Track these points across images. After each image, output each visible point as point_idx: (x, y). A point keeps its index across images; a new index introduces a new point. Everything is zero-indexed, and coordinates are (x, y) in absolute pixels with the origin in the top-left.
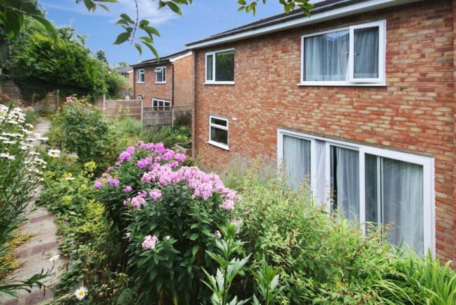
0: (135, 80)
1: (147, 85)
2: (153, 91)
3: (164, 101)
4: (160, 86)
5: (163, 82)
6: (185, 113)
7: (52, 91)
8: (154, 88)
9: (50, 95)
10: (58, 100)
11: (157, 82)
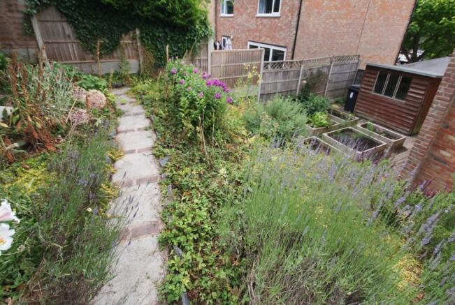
0: (216, 11)
1: (239, 20)
2: (249, 30)
3: (272, 48)
4: (265, 21)
5: (273, 14)
6: (315, 71)
7: (127, 31)
8: (252, 24)
9: (126, 40)
10: (140, 50)
11: (258, 15)
